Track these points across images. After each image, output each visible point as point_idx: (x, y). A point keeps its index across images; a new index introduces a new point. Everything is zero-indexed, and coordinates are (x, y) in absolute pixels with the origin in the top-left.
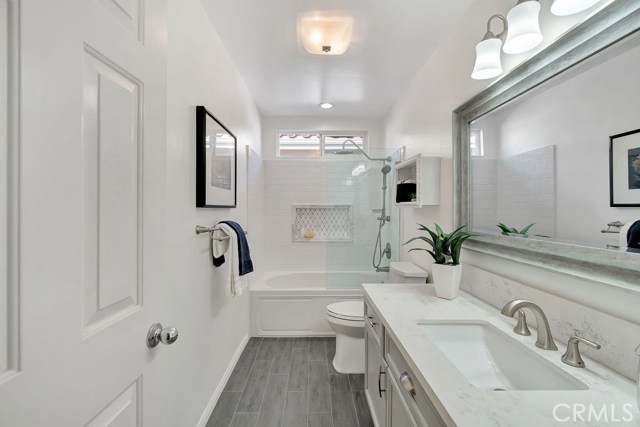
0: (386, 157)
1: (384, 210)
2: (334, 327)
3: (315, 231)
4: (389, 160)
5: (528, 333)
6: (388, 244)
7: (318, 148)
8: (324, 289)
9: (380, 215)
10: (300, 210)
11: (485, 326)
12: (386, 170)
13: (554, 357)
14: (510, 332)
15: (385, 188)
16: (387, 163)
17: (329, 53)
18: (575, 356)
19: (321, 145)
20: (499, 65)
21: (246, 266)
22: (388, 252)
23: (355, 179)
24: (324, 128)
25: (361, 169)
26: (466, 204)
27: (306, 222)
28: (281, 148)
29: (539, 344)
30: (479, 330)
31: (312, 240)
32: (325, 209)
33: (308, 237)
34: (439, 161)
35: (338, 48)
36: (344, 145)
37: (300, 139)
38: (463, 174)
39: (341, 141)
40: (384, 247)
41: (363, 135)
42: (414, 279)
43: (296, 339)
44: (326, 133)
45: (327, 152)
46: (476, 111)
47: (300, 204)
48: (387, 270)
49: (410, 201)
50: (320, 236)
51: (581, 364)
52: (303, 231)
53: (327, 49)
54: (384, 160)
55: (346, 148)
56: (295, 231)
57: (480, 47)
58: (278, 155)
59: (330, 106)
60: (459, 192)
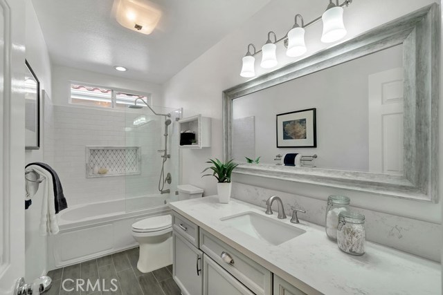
0: (166, 113)
1: (166, 151)
2: (137, 239)
3: (108, 168)
4: (169, 116)
5: (272, 213)
6: (169, 174)
7: (110, 101)
8: (123, 213)
9: (163, 154)
10: (94, 151)
11: (251, 214)
12: (168, 123)
13: (287, 221)
14: (264, 214)
15: (166, 135)
16: (168, 118)
17: (138, 31)
18: (295, 219)
19: (112, 99)
20: (253, 71)
21: (60, 204)
22: (169, 180)
23: (136, 127)
24: (114, 85)
25: (142, 120)
26: (231, 146)
27: (99, 161)
28: (72, 97)
29: (279, 217)
30: (248, 217)
31: (105, 175)
32: (121, 150)
33: (102, 173)
34: (210, 120)
35: (147, 29)
36: (135, 102)
37: (97, 93)
38: (229, 129)
39: (134, 98)
40: (166, 176)
41: (148, 95)
42: (196, 195)
43: (99, 259)
44: (116, 89)
45: (118, 105)
46: (237, 94)
47: (94, 146)
48: (168, 191)
49: (191, 144)
50: (112, 171)
51: (298, 222)
52: (97, 169)
53: (138, 27)
54: (165, 115)
55: (137, 104)
56: (88, 168)
57: (244, 59)
58: (70, 102)
59: (124, 70)
60: (227, 140)
